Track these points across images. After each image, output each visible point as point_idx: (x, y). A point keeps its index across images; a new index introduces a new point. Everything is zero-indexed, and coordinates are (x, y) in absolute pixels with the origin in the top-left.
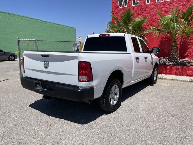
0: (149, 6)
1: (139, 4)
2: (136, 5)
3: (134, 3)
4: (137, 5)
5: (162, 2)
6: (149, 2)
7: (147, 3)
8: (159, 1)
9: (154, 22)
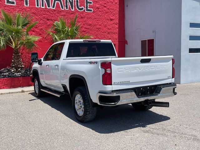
0: (29, 10)
1: (15, 4)
2: (11, 5)
3: (8, 2)
4: (13, 5)
5: (43, 9)
6: (28, 5)
7: (25, 5)
8: (39, 7)
9: (36, 28)
